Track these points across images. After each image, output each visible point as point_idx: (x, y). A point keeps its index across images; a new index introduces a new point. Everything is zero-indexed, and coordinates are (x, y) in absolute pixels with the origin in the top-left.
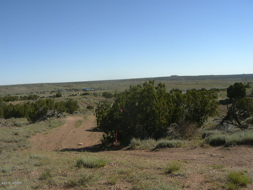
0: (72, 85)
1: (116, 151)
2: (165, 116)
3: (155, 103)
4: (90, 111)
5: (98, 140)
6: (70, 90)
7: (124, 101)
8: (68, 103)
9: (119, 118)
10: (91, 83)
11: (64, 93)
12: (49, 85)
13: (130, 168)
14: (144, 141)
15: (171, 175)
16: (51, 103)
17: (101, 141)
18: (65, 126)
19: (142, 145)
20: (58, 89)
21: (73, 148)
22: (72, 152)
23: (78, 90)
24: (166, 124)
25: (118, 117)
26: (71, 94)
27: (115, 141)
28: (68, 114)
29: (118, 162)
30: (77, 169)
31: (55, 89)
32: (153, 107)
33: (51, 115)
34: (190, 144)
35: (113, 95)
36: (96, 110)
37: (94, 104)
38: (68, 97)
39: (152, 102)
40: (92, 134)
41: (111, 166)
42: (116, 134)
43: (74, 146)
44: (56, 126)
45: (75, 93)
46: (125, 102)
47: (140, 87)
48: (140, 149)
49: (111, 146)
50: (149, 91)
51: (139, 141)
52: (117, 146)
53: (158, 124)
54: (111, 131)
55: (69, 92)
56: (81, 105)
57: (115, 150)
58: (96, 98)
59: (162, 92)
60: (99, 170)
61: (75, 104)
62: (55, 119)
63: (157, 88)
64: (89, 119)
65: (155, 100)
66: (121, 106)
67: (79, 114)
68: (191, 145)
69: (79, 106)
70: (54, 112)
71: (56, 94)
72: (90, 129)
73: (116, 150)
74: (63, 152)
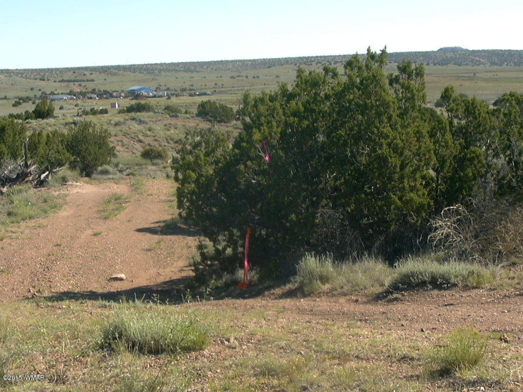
0: (90, 77)
1: (246, 301)
2: (423, 178)
3: (387, 130)
4: (154, 168)
5: (181, 263)
6: (83, 94)
7: (274, 124)
8: (75, 137)
9: (259, 184)
10: (157, 71)
11: (61, 103)
12: (10, 76)
13: (299, 356)
14: (345, 267)
15: (451, 381)
16: (15, 134)
17: (190, 266)
18: (64, 213)
19: (341, 280)
20: (40, 90)
21: (91, 292)
22: (90, 303)
23: (112, 96)
24: (426, 207)
25: (253, 181)
26: (88, 109)
27: (242, 266)
28: (76, 173)
29: (252, 334)
30: (104, 356)
31: (32, 89)
32: (381, 146)
33: (15, 177)
34: (514, 278)
35: (235, 110)
36: (175, 161)
37: (167, 144)
38: (76, 119)
39: (378, 129)
40: (159, 242)
41: (229, 347)
42: (245, 240)
43: (95, 285)
44: (32, 213)
45: (99, 105)
46: (277, 127)
47: (335, 75)
48: (331, 294)
49: (227, 285)
50: (367, 87)
51: (329, 266)
52: (250, 284)
53: (397, 208)
54: (226, 229)
55: (79, 102)
56: (123, 145)
57: (242, 296)
58: (173, 121)
59: (415, 91)
60: (183, 363)
61: (101, 141)
62: (29, 192)
63: (396, 80)
64: (149, 192)
65: (390, 118)
66: (265, 141)
67: (114, 177)
68: (516, 281)
69: (114, 148)
70: (27, 166)
71: (33, 109)
72: (152, 225)
73: (244, 298)
74: (55, 303)
